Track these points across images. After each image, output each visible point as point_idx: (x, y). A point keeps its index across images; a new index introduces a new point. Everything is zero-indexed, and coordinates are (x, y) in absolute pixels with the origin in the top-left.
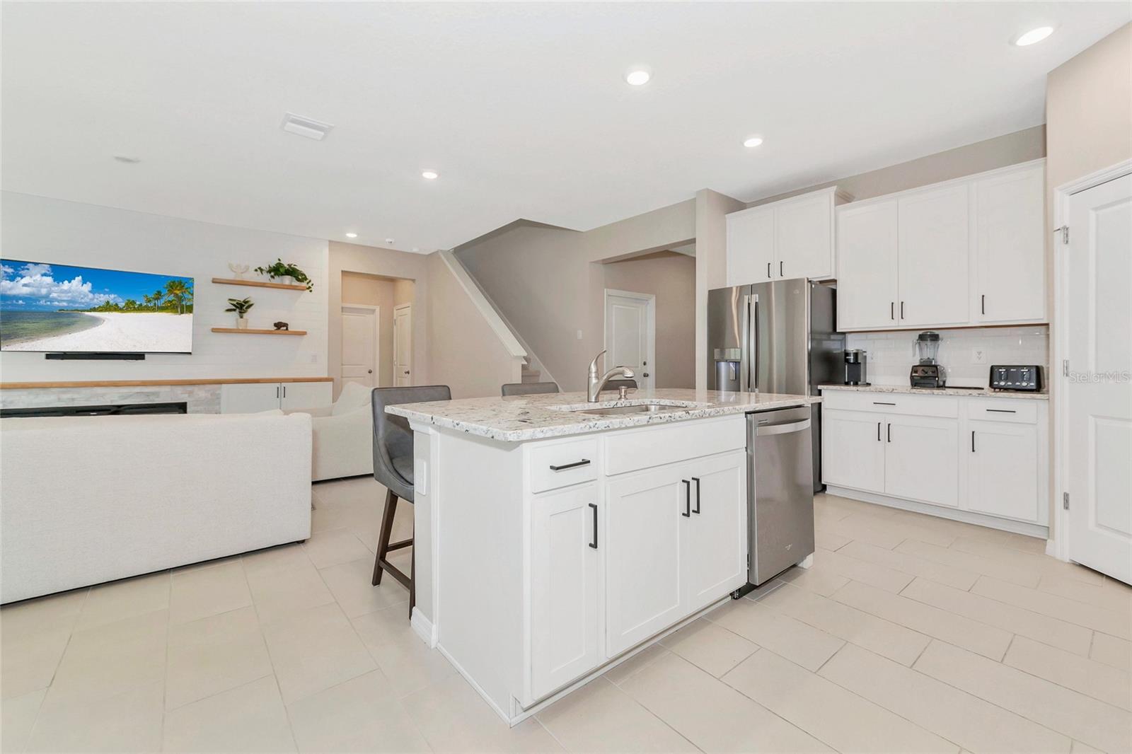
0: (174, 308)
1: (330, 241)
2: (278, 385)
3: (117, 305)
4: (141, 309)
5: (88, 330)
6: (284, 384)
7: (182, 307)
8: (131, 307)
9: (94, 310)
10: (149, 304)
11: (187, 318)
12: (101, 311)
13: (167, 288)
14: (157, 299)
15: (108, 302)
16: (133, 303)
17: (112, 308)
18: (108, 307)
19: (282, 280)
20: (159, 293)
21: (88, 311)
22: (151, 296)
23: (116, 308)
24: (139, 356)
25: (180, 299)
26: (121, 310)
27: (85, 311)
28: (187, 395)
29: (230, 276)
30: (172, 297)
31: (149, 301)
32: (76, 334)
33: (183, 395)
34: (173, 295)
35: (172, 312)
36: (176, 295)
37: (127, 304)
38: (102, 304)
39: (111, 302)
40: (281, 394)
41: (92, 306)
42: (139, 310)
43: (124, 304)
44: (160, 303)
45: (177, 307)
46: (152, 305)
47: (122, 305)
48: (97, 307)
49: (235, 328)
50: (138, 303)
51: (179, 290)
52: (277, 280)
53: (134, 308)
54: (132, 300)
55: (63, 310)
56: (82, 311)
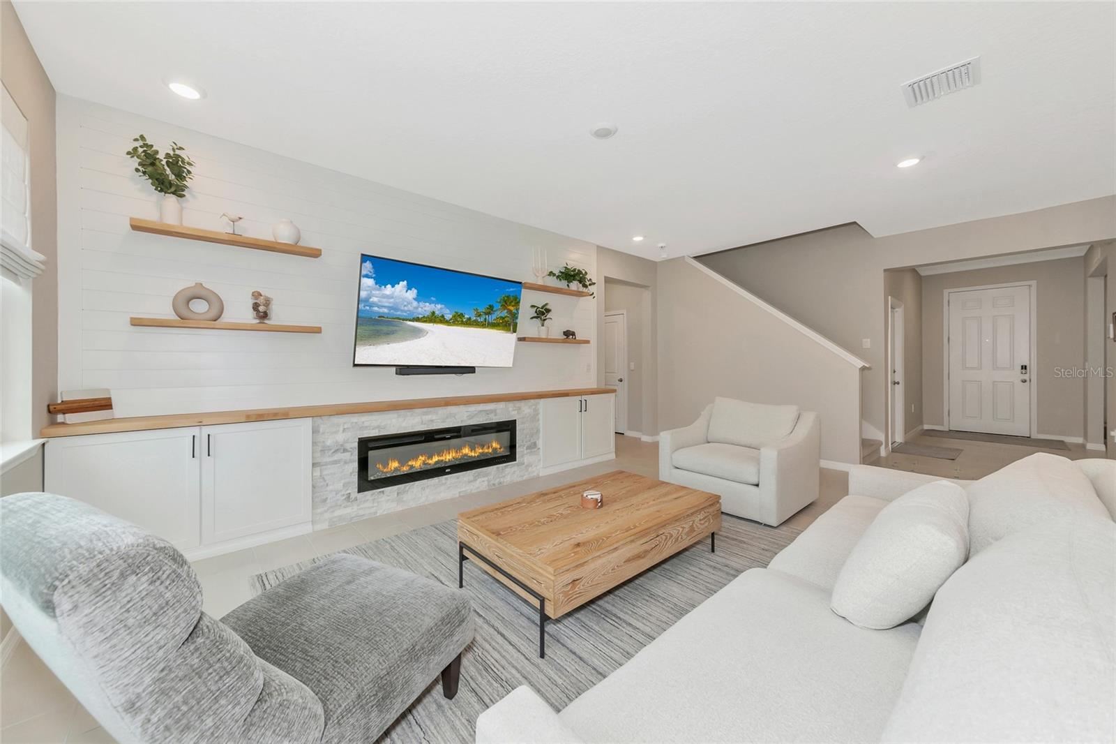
0: (506, 326)
3: (443, 316)
4: (469, 323)
5: (408, 342)
6: (584, 397)
8: (458, 320)
9: (418, 320)
10: (478, 318)
11: (512, 334)
12: (425, 322)
13: (500, 302)
14: (488, 314)
15: (433, 313)
16: (462, 315)
17: (437, 320)
18: (433, 318)
20: (491, 307)
21: (410, 321)
22: (482, 309)
23: (441, 320)
24: (471, 370)
26: (447, 323)
27: (407, 320)
28: (516, 412)
30: (505, 313)
31: (480, 316)
32: (394, 344)
33: (513, 412)
34: (506, 311)
35: (503, 330)
36: (510, 311)
37: (454, 316)
38: (428, 314)
39: (437, 313)
41: (415, 316)
42: (467, 324)
43: (451, 316)
44: (492, 318)
45: (509, 325)
46: (482, 319)
47: (448, 317)
48: (420, 317)
50: (467, 316)
51: (513, 306)
53: (462, 321)
54: (460, 313)
55: (383, 317)
56: (403, 320)
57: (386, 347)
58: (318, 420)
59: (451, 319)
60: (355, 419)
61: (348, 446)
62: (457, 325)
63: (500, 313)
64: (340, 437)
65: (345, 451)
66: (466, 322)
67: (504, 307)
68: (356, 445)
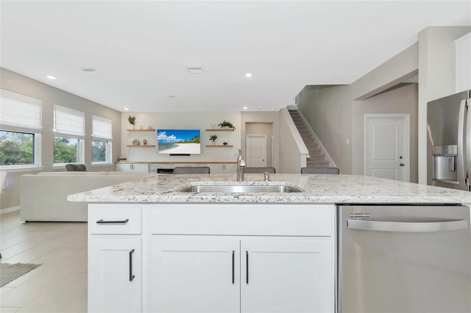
1: (241, 112)
2: (223, 164)
4: (188, 142)
5: (175, 148)
6: (225, 164)
7: (198, 142)
9: (177, 143)
11: (199, 144)
14: (192, 140)
15: (180, 141)
16: (186, 141)
18: (180, 142)
19: (226, 128)
20: (193, 138)
23: (182, 142)
24: (189, 155)
25: (198, 140)
26: (183, 143)
29: (210, 128)
30: (196, 139)
38: (179, 141)
40: (224, 167)
41: (176, 142)
44: (193, 141)
47: (183, 142)
49: (212, 145)
51: (198, 138)
52: (224, 128)
55: (169, 143)
56: (174, 143)
57: (170, 150)
58: (150, 164)
60: (157, 165)
61: (155, 170)
63: (195, 139)
64: (154, 168)
65: (155, 171)
67: (195, 138)
68: (157, 170)
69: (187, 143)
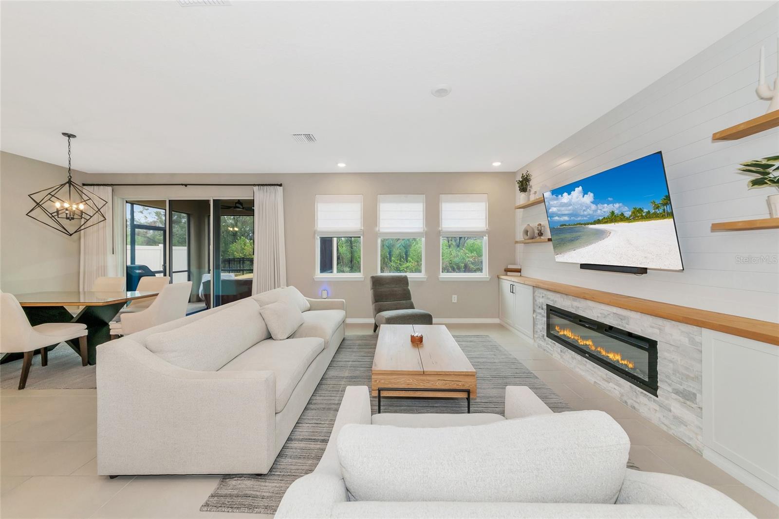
3: (622, 214)
4: (649, 217)
5: (594, 245)
8: (638, 215)
9: (599, 222)
10: (657, 210)
12: (606, 222)
15: (613, 213)
16: (641, 210)
17: (618, 218)
18: (613, 218)
21: (591, 224)
23: (622, 218)
26: (628, 220)
27: (589, 224)
31: (658, 208)
37: (633, 213)
38: (607, 215)
39: (616, 212)
41: (596, 218)
42: (647, 218)
43: (630, 212)
46: (661, 211)
47: (628, 214)
48: (601, 218)
50: (645, 210)
53: (642, 216)
54: (638, 207)
55: (565, 225)
56: (585, 224)
59: (630, 217)
62: (638, 220)
66: (646, 216)
69: (643, 218)
